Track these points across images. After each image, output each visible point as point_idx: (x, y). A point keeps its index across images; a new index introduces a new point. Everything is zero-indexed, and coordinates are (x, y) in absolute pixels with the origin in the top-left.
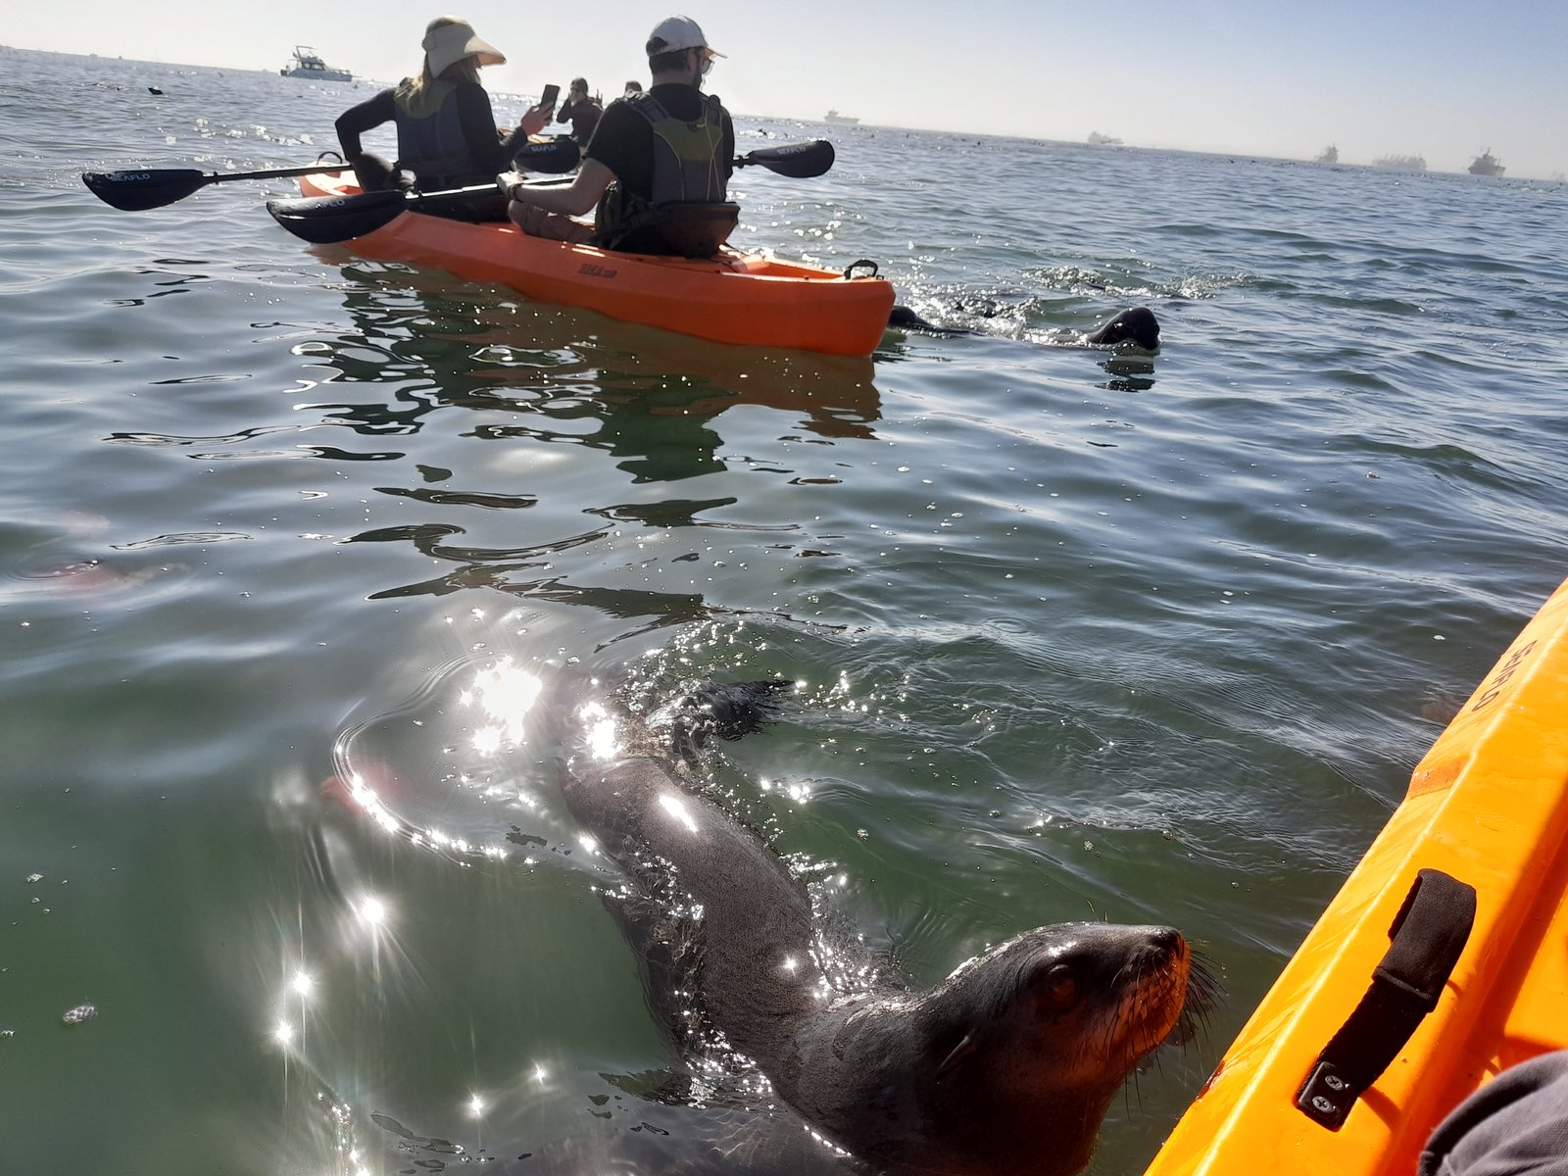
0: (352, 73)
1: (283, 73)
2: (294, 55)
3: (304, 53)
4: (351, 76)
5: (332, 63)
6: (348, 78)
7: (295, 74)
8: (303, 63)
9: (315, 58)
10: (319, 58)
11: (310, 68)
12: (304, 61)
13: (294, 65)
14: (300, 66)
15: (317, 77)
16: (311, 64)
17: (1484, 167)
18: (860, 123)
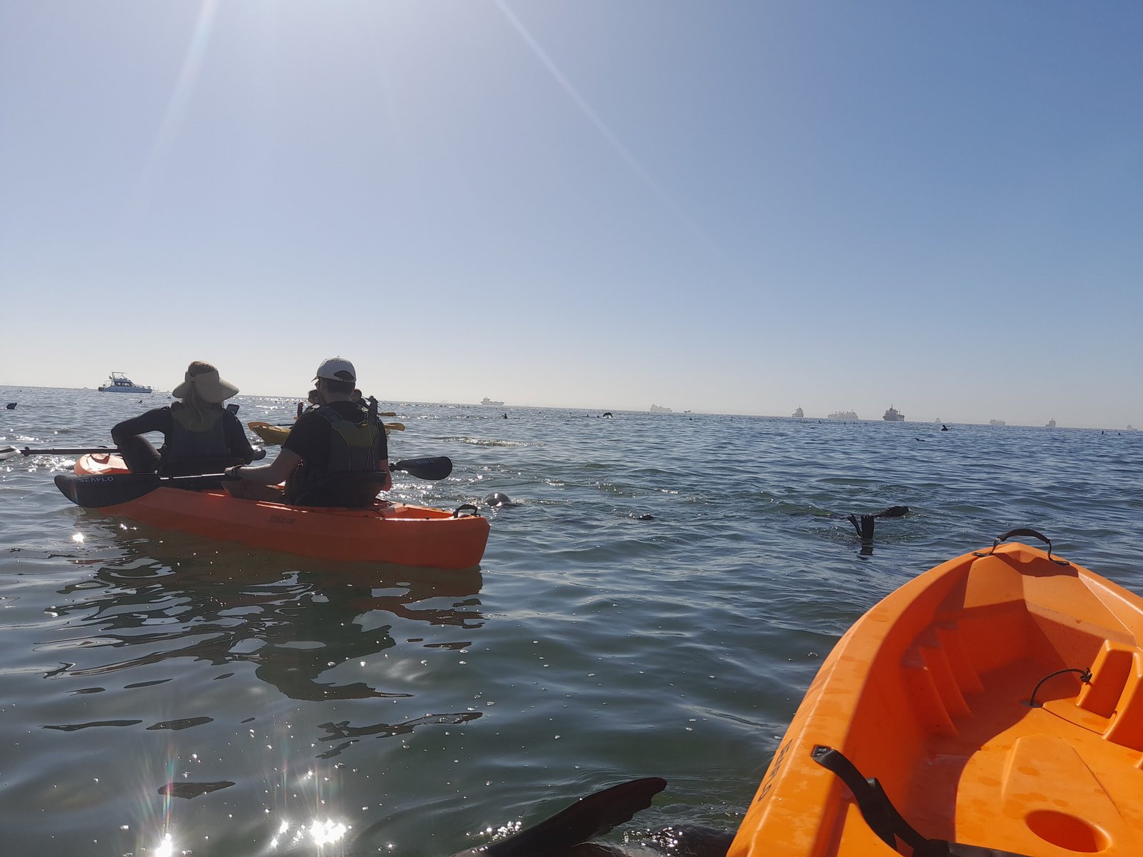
0: (152, 388)
1: (100, 389)
2: (110, 378)
3: (118, 376)
4: (151, 390)
5: (137, 382)
6: (149, 391)
7: (109, 390)
8: (115, 383)
9: (126, 379)
10: (128, 379)
11: (121, 385)
12: (116, 382)
13: (109, 384)
14: (113, 384)
15: (126, 391)
16: (121, 383)
17: (892, 415)
18: (504, 405)
